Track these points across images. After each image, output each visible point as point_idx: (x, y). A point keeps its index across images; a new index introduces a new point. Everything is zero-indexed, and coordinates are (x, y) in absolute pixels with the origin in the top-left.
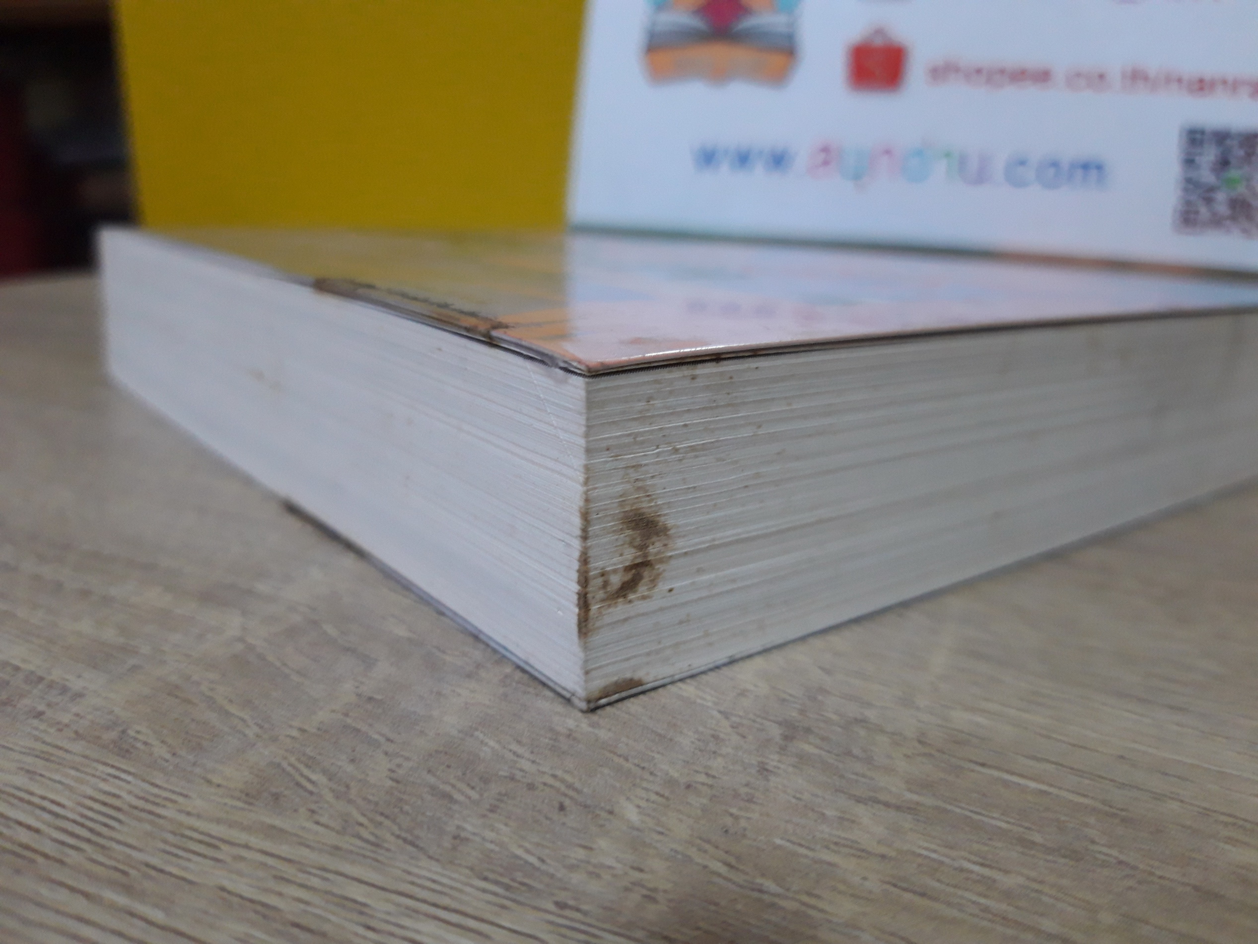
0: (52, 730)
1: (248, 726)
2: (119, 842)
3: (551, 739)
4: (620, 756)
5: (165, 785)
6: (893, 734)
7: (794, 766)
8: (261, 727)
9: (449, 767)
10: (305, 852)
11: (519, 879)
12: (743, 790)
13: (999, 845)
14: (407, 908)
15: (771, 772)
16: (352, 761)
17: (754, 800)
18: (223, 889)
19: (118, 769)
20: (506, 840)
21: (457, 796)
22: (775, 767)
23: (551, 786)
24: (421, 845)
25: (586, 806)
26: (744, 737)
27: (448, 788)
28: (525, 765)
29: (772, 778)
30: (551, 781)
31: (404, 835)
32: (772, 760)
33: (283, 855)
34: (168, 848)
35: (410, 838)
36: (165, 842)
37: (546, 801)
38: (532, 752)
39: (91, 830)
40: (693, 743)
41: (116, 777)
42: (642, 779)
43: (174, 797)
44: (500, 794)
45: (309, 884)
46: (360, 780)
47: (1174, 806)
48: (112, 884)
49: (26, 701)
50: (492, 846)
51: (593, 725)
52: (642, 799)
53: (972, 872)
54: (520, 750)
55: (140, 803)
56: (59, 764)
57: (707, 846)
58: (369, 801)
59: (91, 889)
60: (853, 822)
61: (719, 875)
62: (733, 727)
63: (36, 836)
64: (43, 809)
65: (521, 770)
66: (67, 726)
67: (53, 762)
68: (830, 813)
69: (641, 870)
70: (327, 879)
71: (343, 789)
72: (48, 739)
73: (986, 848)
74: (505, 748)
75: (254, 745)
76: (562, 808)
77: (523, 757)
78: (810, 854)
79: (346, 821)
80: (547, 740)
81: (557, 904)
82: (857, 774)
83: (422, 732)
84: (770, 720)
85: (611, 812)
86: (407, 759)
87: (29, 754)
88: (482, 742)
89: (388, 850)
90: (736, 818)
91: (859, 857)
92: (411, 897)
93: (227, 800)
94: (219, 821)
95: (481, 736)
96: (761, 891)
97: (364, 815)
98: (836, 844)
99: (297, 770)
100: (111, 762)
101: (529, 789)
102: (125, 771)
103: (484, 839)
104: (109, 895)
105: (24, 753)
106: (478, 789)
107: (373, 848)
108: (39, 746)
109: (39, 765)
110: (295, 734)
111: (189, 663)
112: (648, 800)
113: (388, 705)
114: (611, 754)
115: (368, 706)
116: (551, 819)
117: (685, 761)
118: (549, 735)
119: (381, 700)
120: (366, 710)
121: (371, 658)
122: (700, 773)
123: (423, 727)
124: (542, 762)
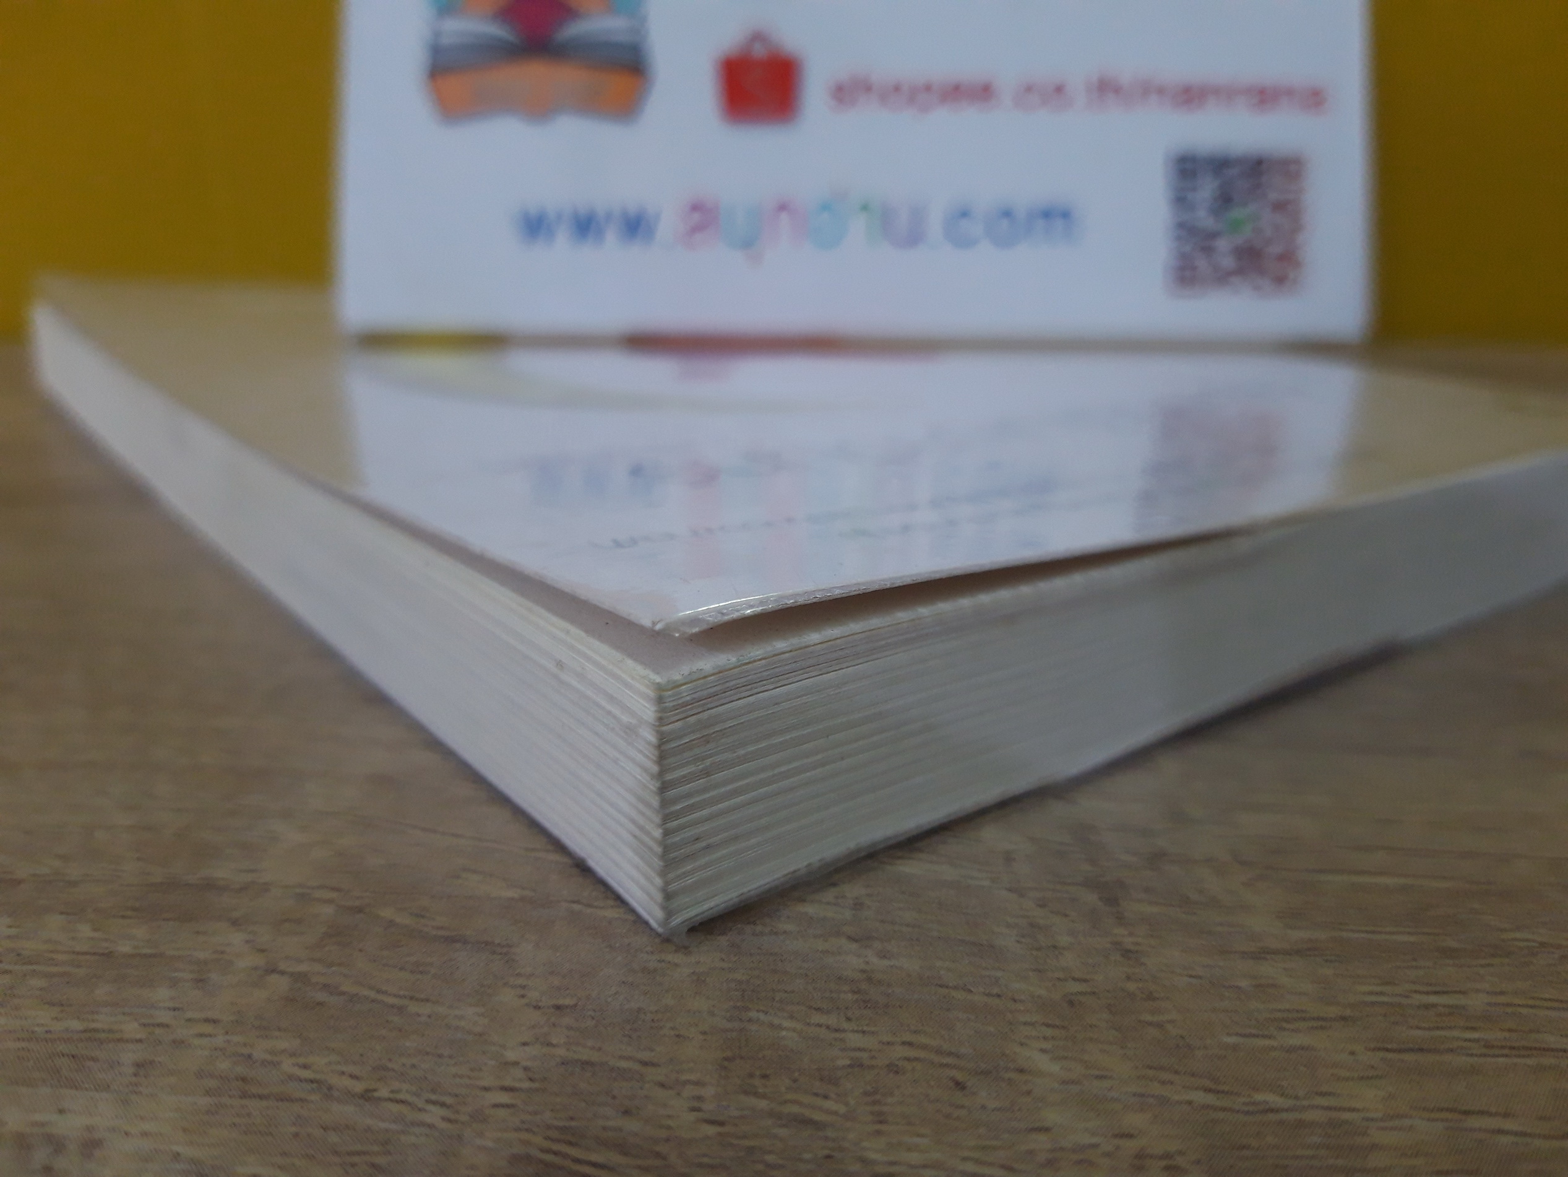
1: (420, 1110)
3: (854, 992)
4: (956, 988)
6: (1207, 861)
7: (1152, 936)
8: (443, 1105)
9: (765, 1076)
12: (1131, 986)
13: (1428, 963)
15: (1137, 952)
16: (627, 1112)
17: (1155, 995)
20: (938, 1156)
21: (817, 1116)
22: (1134, 944)
23: (916, 1059)
25: (986, 1073)
26: (1066, 915)
27: (795, 1109)
28: (855, 1040)
29: (1145, 960)
30: (911, 1052)
32: (1123, 936)
37: (932, 1083)
38: (849, 1019)
40: (1018, 942)
42: (1011, 1011)
44: (866, 1094)
46: (667, 1140)
47: (1524, 864)
51: (883, 955)
52: (1036, 1038)
53: (1436, 1005)
54: (832, 1020)
57: (1166, 1076)
60: (1275, 986)
61: (1215, 1109)
62: (1040, 906)
65: (859, 1049)
68: (1244, 983)
69: (1130, 1136)
73: (1421, 972)
74: (808, 1024)
75: (460, 1137)
76: (960, 1086)
77: (844, 1031)
78: (1273, 1043)
80: (850, 996)
82: (1221, 925)
83: (681, 1037)
84: (1071, 884)
85: (1021, 1071)
86: (697, 1083)
88: (772, 1026)
90: (1159, 1026)
95: (762, 1017)
96: (1272, 1110)
98: (1286, 1021)
99: (565, 1156)
101: (897, 1072)
103: (911, 1166)
106: (833, 1096)
110: (504, 1098)
111: (227, 1033)
112: (1045, 1038)
113: (594, 1010)
114: (944, 991)
115: (567, 1020)
116: (963, 1107)
117: (1034, 970)
118: (846, 988)
119: (576, 1005)
120: (569, 1028)
121: (499, 944)
122: (1065, 980)
123: (672, 1029)
124: (873, 1029)
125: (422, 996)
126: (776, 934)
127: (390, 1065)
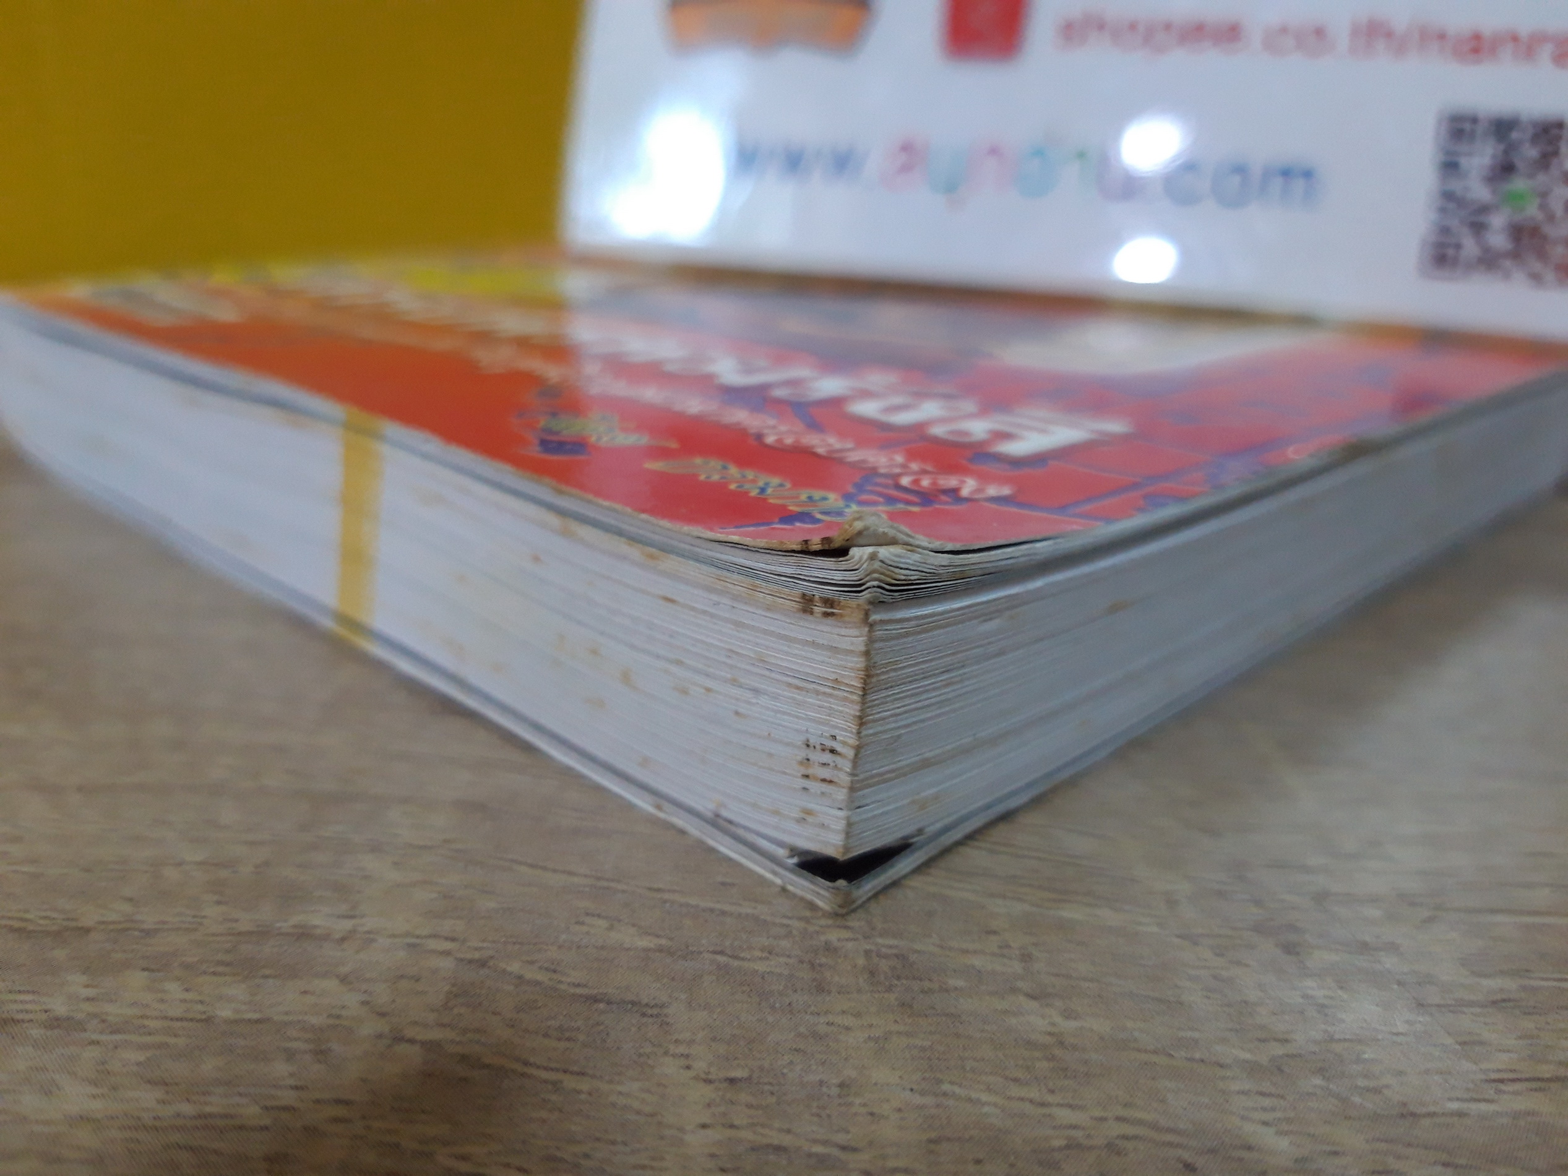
3: (1048, 1059)
4: (1155, 1052)
6: (1374, 900)
7: (1342, 989)
9: (978, 1162)
15: (1331, 1006)
22: (1326, 998)
23: (1136, 1137)
25: (1213, 1151)
26: (1247, 966)
28: (1065, 1116)
29: (1342, 1016)
30: (1127, 1129)
32: (1312, 989)
37: (1161, 1166)
38: (1052, 1092)
40: (1208, 998)
42: (1221, 1079)
51: (1069, 1014)
52: (1255, 1109)
54: (1034, 1093)
62: (1217, 955)
65: (1074, 1127)
74: (1010, 1098)
77: (1050, 1105)
78: (1496, 1108)
80: (1045, 1064)
85: (1250, 1148)
88: (970, 1100)
90: (1378, 1092)
95: (957, 1090)
101: (1119, 1153)
111: (364, 1117)
112: (1264, 1109)
113: (770, 1084)
114: (1144, 1056)
115: (744, 1097)
117: (1232, 1031)
118: (1037, 1054)
119: (749, 1078)
120: (749, 1106)
121: (647, 1005)
122: (1264, 1041)
123: (865, 1105)
124: (1081, 1102)
125: (575, 1069)
126: (947, 991)
127: (559, 1154)
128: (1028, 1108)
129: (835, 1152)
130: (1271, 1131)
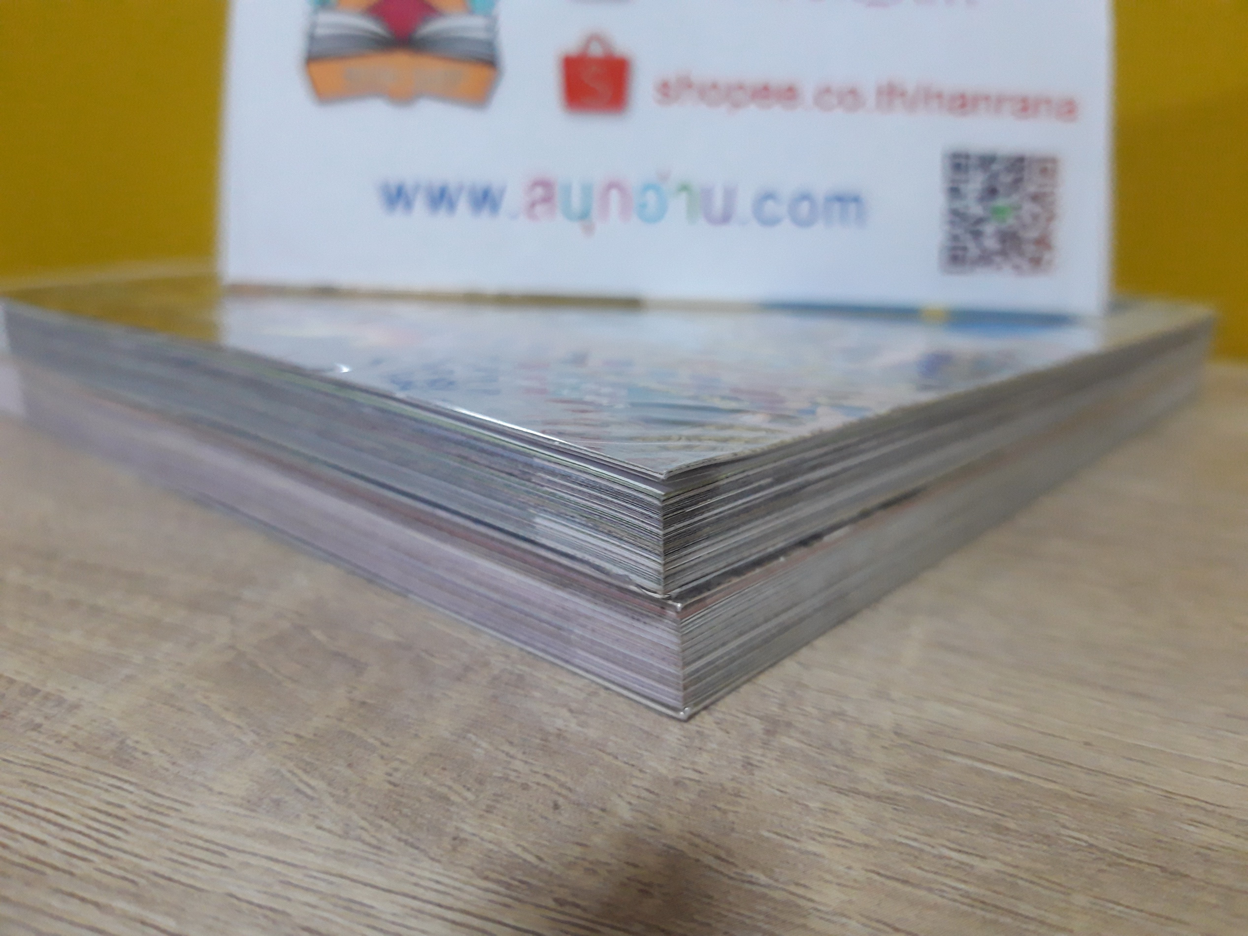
0: (51, 742)
1: (245, 733)
2: (125, 852)
3: (542, 740)
4: (609, 754)
5: (167, 795)
6: (870, 726)
7: (776, 760)
8: (258, 734)
9: (444, 769)
10: (310, 857)
11: (520, 878)
12: (730, 785)
13: (976, 832)
14: (413, 909)
15: (756, 766)
16: (350, 765)
17: (742, 794)
18: (232, 896)
19: (120, 779)
20: (503, 839)
21: (454, 798)
22: (759, 761)
23: (544, 785)
24: (422, 847)
25: (579, 804)
26: (728, 733)
27: (444, 790)
28: (518, 765)
29: (756, 772)
30: (544, 781)
31: (404, 837)
32: (756, 754)
33: (289, 860)
34: (175, 857)
35: (411, 840)
36: (171, 850)
37: (541, 801)
38: (524, 753)
39: (98, 841)
40: (679, 740)
41: (119, 788)
42: (632, 776)
43: (177, 806)
44: (494, 795)
45: (315, 888)
46: (359, 785)
47: (1140, 789)
48: (121, 893)
49: (23, 714)
50: (491, 846)
51: (582, 724)
52: (633, 795)
53: (950, 859)
54: (513, 751)
55: (144, 813)
56: (62, 776)
58: (370, 805)
59: (102, 899)
60: (836, 813)
62: (717, 723)
63: (43, 848)
64: (49, 821)
65: (515, 771)
66: (66, 737)
67: (53, 773)
68: (813, 805)
70: (331, 883)
71: (343, 794)
72: (48, 751)
73: (963, 835)
74: (498, 749)
76: (556, 807)
77: (515, 758)
78: (796, 845)
79: (347, 825)
80: (538, 741)
81: (556, 900)
82: (837, 766)
83: (416, 736)
84: (752, 716)
85: (603, 810)
86: (402, 761)
87: (30, 767)
88: (475, 744)
89: (390, 852)
90: (725, 812)
91: (844, 847)
92: (414, 898)
93: (228, 808)
94: (223, 828)
95: (474, 738)
97: (364, 819)
98: (821, 835)
99: (296, 776)
100: (111, 773)
101: (524, 789)
102: (126, 781)
103: (482, 839)
104: (120, 904)
105: (25, 766)
106: (474, 790)
107: (375, 851)
108: (39, 758)
109: (42, 778)
110: (292, 740)
112: (639, 797)
113: (381, 709)
114: (601, 753)
115: (362, 711)
116: (546, 818)
117: (672, 758)
118: (539, 735)
119: (373, 704)
120: (359, 715)
121: (361, 663)
122: (687, 768)
123: (416, 730)
124: (534, 762)
125: (296, 679)
126: (526, 696)
128: (502, 756)
129: (377, 743)
130: (628, 807)
